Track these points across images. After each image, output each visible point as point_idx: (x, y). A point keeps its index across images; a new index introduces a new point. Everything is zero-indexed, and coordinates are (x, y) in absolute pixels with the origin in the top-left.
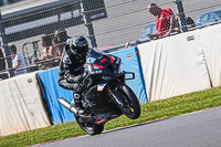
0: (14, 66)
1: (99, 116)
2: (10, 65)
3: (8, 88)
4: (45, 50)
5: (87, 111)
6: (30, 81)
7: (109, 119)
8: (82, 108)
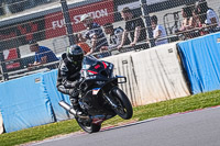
0: (155, 36)
1: (96, 117)
2: (151, 35)
3: (148, 58)
4: (185, 21)
5: (85, 112)
6: (170, 51)
7: (105, 119)
8: (80, 110)
